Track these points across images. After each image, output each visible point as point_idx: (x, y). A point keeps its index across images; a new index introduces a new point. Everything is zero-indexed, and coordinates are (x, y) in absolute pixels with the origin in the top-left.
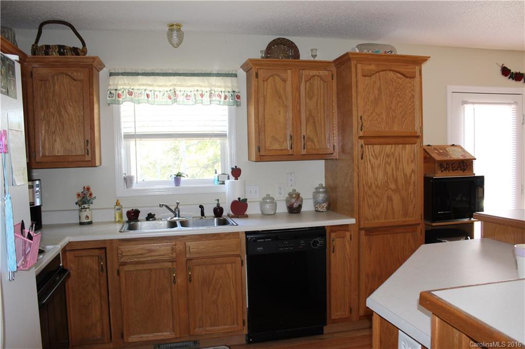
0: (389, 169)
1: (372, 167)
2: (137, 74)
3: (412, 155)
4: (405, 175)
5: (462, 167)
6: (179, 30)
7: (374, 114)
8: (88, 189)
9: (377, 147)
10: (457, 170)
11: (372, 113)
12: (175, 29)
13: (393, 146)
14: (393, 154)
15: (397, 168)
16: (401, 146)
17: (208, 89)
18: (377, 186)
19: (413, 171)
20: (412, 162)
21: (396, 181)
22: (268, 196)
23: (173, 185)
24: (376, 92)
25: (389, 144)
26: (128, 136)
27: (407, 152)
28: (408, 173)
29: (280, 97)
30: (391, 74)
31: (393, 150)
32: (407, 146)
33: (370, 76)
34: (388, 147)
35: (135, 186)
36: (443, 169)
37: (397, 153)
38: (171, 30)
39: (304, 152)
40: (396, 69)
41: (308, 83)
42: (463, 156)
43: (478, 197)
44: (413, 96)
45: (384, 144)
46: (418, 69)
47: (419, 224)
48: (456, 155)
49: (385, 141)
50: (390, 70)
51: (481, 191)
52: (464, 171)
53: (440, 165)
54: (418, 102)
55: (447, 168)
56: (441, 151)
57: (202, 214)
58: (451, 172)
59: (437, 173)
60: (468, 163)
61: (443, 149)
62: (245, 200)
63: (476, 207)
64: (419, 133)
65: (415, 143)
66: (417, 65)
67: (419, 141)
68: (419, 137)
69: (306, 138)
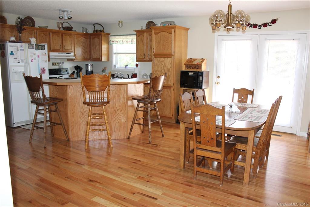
0: (162, 66)
1: (157, 65)
2: (116, 36)
3: (170, 62)
4: (168, 69)
5: (196, 68)
6: (122, 23)
7: (158, 47)
8: (106, 68)
9: (159, 58)
10: (194, 68)
11: (157, 47)
12: (120, 23)
13: (164, 58)
14: (164, 61)
15: (165, 66)
16: (166, 58)
17: (131, 39)
18: (158, 72)
19: (171, 67)
20: (170, 64)
21: (165, 70)
22: (145, 74)
23: (125, 68)
24: (159, 40)
26: (115, 53)
27: (168, 60)
29: (143, 42)
30: (164, 33)
32: (169, 58)
33: (157, 34)
34: (162, 58)
35: (117, 68)
36: (188, 68)
37: (165, 61)
38: (119, 23)
39: (148, 60)
40: (166, 31)
41: (150, 37)
42: (197, 63)
43: (200, 80)
44: (171, 40)
45: (161, 57)
46: (173, 30)
47: (172, 87)
48: (195, 63)
49: (161, 56)
50: (164, 32)
51: (201, 77)
52: (197, 69)
53: (187, 66)
54: (173, 42)
55: (190, 68)
56: (192, 61)
57: (129, 77)
58: (191, 69)
59: (185, 69)
60: (199, 66)
61: (195, 60)
62: (137, 74)
63: (199, 84)
64: (173, 54)
65: (171, 57)
66: (173, 29)
67: (173, 57)
68: (173, 55)
69: (149, 55)
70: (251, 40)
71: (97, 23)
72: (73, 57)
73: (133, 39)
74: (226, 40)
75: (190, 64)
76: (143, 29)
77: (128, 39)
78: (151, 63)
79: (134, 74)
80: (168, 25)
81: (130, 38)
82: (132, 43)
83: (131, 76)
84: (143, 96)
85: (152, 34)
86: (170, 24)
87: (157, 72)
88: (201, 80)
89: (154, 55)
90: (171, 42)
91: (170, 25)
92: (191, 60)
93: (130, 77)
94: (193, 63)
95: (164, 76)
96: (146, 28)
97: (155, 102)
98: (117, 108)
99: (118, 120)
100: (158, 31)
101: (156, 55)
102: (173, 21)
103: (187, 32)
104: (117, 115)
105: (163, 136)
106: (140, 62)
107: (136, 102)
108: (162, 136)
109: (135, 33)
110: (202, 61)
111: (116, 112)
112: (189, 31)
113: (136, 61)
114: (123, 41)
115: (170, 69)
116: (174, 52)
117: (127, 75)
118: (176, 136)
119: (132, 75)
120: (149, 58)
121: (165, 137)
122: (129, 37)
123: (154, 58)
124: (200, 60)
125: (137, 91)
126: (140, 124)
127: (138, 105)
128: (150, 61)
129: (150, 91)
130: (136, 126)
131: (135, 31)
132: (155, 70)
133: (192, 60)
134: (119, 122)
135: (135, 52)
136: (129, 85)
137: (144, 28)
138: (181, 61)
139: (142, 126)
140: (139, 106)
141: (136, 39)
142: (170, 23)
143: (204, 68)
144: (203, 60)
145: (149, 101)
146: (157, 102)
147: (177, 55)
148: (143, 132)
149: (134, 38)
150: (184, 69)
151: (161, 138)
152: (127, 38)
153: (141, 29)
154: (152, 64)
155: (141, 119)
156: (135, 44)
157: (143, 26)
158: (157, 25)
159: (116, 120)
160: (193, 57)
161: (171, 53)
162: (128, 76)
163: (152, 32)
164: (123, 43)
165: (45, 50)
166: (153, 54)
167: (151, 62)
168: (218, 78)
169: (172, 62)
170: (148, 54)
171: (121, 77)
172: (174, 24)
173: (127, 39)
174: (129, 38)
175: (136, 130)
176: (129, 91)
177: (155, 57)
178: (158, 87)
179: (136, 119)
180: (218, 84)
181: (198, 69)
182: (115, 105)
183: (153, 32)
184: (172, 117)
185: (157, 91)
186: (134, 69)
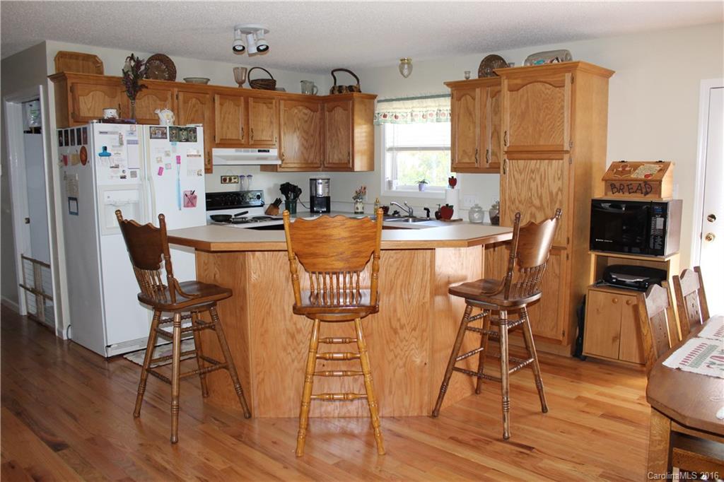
0: (533, 185)
1: (516, 183)
2: (393, 100)
3: (559, 172)
4: (551, 194)
5: (644, 191)
6: (409, 64)
7: (521, 128)
8: (365, 188)
9: (521, 162)
10: (636, 192)
11: (519, 128)
12: (405, 63)
13: (539, 161)
14: (538, 170)
15: (542, 185)
16: (547, 161)
17: (436, 109)
18: (520, 202)
19: (560, 190)
20: (559, 179)
21: (541, 198)
22: (477, 206)
23: (417, 190)
24: (523, 106)
25: (534, 159)
26: (391, 149)
27: (552, 168)
28: (554, 191)
29: (470, 114)
30: (539, 86)
31: (538, 166)
32: (554, 161)
33: (518, 90)
34: (534, 162)
35: (394, 188)
36: (615, 190)
37: (542, 169)
38: (403, 64)
39: (487, 166)
40: (544, 80)
41: (494, 99)
42: (646, 176)
43: (655, 229)
44: (562, 107)
45: (528, 159)
46: (568, 77)
47: (565, 249)
48: (639, 174)
49: (530, 156)
50: (538, 82)
51: (659, 222)
52: (647, 193)
53: (612, 185)
54: (567, 114)
55: (620, 190)
56: (627, 169)
57: (428, 216)
58: (627, 194)
59: (606, 194)
60: (652, 185)
61: (636, 166)
62: (452, 206)
63: (652, 241)
64: (566, 147)
65: (562, 159)
66: (569, 71)
67: (566, 157)
68: (567, 152)
69: (490, 153)
71: (341, 67)
72: (277, 159)
73: (441, 108)
75: (621, 175)
76: (470, 79)
77: (426, 107)
78: (499, 175)
79: (443, 207)
80: (552, 62)
81: (433, 104)
82: (438, 121)
83: (436, 213)
84: (481, 280)
85: (500, 91)
86: (557, 59)
87: (517, 202)
88: (662, 228)
89: (506, 152)
90: (563, 113)
91: (555, 62)
92: (622, 167)
93: (432, 215)
94: (633, 176)
95: (554, 220)
96: (479, 77)
97: (524, 305)
98: (399, 320)
99: (401, 359)
100: (519, 81)
101: (513, 154)
102: (565, 50)
103: (607, 83)
104: (402, 341)
105: (544, 410)
106: (460, 174)
107: (459, 303)
108: (540, 409)
109: (448, 90)
110: (661, 170)
111: (396, 332)
112: (611, 79)
113: (452, 171)
114: (414, 114)
115: (557, 194)
116: (571, 143)
117: (425, 209)
118: (586, 409)
119: (437, 210)
120: (490, 161)
121: (550, 413)
122: (429, 102)
123: (507, 160)
124: (653, 165)
125: (462, 264)
126: (469, 373)
127: (467, 313)
128: (494, 168)
129: (510, 270)
130: (457, 378)
131: (449, 84)
132: (510, 197)
133: (626, 166)
134: (404, 366)
135: (448, 144)
136: (439, 252)
137: (474, 76)
138: (591, 168)
139: (475, 379)
140: (472, 315)
141: (449, 108)
142: (556, 55)
143: (667, 192)
144: (663, 166)
145: (505, 302)
146: (529, 305)
147: (579, 153)
148: (477, 391)
149: (446, 105)
150: (599, 192)
151: (537, 418)
152: (425, 105)
153: (464, 79)
154: (502, 180)
155: (473, 352)
156: (446, 121)
157: (469, 68)
158: (514, 64)
159: (396, 357)
160: (630, 158)
161: (563, 145)
162: (426, 211)
163: (500, 84)
164: (412, 120)
165: (196, 141)
166: (506, 149)
167: (499, 173)
168: (710, 221)
169: (566, 173)
170: (487, 151)
171: (408, 214)
172: (569, 58)
173: (425, 109)
174: (430, 106)
175: (457, 385)
176: (440, 268)
177: (509, 160)
178: (536, 256)
179: (460, 354)
180: (708, 238)
181: (647, 196)
182: (395, 311)
183: (505, 83)
184: (561, 338)
185: (531, 269)
186: (444, 192)
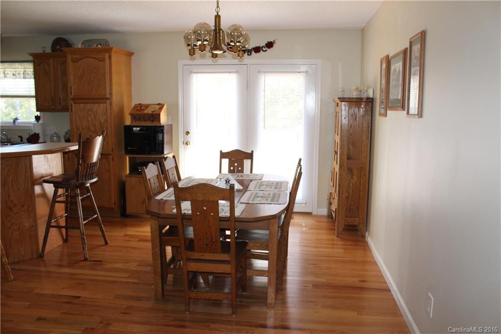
0: (90, 119)
1: (79, 117)
3: (105, 111)
4: (101, 123)
5: (151, 120)
9: (82, 106)
10: (147, 121)
11: (79, 85)
13: (92, 104)
14: (92, 110)
15: (95, 118)
16: (97, 104)
17: (22, 70)
18: (83, 129)
19: (106, 120)
20: (105, 114)
21: (94, 126)
22: (55, 133)
23: (13, 125)
24: (81, 71)
25: (89, 103)
27: (100, 108)
28: (102, 121)
29: (47, 75)
30: (90, 59)
31: (92, 107)
32: (101, 104)
33: (77, 62)
34: (89, 105)
36: (136, 120)
37: (94, 109)
39: (60, 107)
40: (94, 56)
41: (63, 66)
42: (153, 112)
43: (159, 140)
44: (105, 73)
45: (85, 103)
46: (107, 55)
47: (111, 154)
48: (149, 111)
49: (87, 101)
50: (89, 57)
51: (160, 136)
52: (153, 121)
53: (134, 117)
54: (107, 77)
55: (140, 120)
56: (143, 108)
57: (22, 141)
58: (143, 122)
59: (132, 122)
60: (156, 117)
61: (147, 106)
62: (38, 134)
63: (157, 146)
64: (108, 96)
65: (106, 103)
66: (108, 52)
67: (108, 101)
68: (108, 99)
69: (62, 99)
70: (237, 72)
73: (26, 70)
74: (197, 73)
75: (139, 113)
76: (46, 52)
77: (15, 68)
78: (68, 113)
79: (32, 135)
80: (97, 46)
81: (20, 67)
82: (24, 78)
83: (28, 139)
84: (62, 174)
85: (66, 61)
86: (101, 44)
87: (81, 129)
88: (162, 139)
89: (72, 99)
90: (105, 76)
91: (100, 46)
92: (140, 107)
93: (25, 140)
94: (146, 112)
95: (101, 136)
96: (52, 51)
97: (88, 185)
98: (12, 202)
99: (16, 225)
100: (77, 56)
101: (77, 100)
102: (105, 39)
103: (130, 59)
104: (15, 214)
105: (106, 243)
106: (42, 113)
107: (49, 188)
108: (104, 243)
109: (31, 58)
110: (159, 109)
111: (11, 209)
112: (132, 57)
113: (37, 111)
114: (6, 72)
115: (104, 123)
116: (111, 94)
117: (19, 137)
118: (130, 239)
119: (28, 137)
120: (62, 105)
121: (109, 244)
122: (17, 65)
123: (73, 104)
124: (156, 106)
125: (50, 166)
126: (59, 227)
127: (56, 192)
128: (65, 109)
129: (78, 164)
130: (53, 232)
131: (31, 55)
132: (76, 126)
133: (142, 106)
134: (18, 229)
135: (33, 93)
136: (35, 157)
137: (49, 50)
138: (123, 108)
139: (64, 230)
140: (58, 194)
141: (32, 70)
142: (100, 42)
143: (163, 119)
144: (161, 106)
145: (77, 183)
146: (91, 184)
147: (115, 99)
148: (65, 241)
149: (29, 68)
150: (128, 122)
151: (104, 247)
152: (14, 67)
153: (42, 52)
154: (71, 117)
155: (61, 216)
156: (30, 78)
157: (45, 45)
158: (74, 44)
159: (12, 225)
160: (144, 102)
161: (106, 95)
162: (20, 138)
163: (66, 57)
164: (5, 77)
166: (72, 97)
167: (68, 111)
168: (187, 135)
169: (109, 110)
170: (60, 98)
171: (6, 141)
172: (107, 44)
173: (14, 70)
174: (18, 68)
175: (53, 238)
176: (36, 168)
177: (74, 103)
178: (92, 157)
179: (53, 218)
180: (187, 144)
181: (154, 122)
182: (9, 196)
183: (69, 57)
184: (114, 207)
185: (90, 163)
186: (32, 125)
